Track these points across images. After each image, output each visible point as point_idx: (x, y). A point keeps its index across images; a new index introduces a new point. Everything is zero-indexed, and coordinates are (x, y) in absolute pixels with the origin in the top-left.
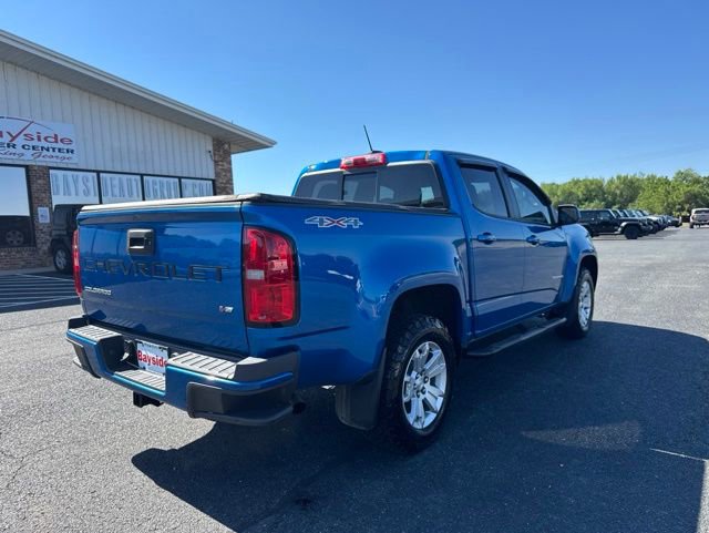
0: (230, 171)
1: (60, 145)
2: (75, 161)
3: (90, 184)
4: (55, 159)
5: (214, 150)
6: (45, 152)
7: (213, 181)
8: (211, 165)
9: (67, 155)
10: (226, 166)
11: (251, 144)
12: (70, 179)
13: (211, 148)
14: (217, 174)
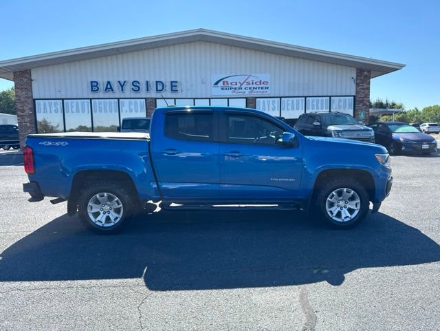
0: (368, 89)
1: (262, 86)
2: (268, 93)
3: (276, 105)
4: (259, 93)
5: (357, 76)
6: (255, 90)
7: (354, 96)
8: (354, 86)
9: (265, 90)
10: (365, 86)
11: (384, 69)
12: (266, 102)
13: (355, 76)
14: (357, 92)
